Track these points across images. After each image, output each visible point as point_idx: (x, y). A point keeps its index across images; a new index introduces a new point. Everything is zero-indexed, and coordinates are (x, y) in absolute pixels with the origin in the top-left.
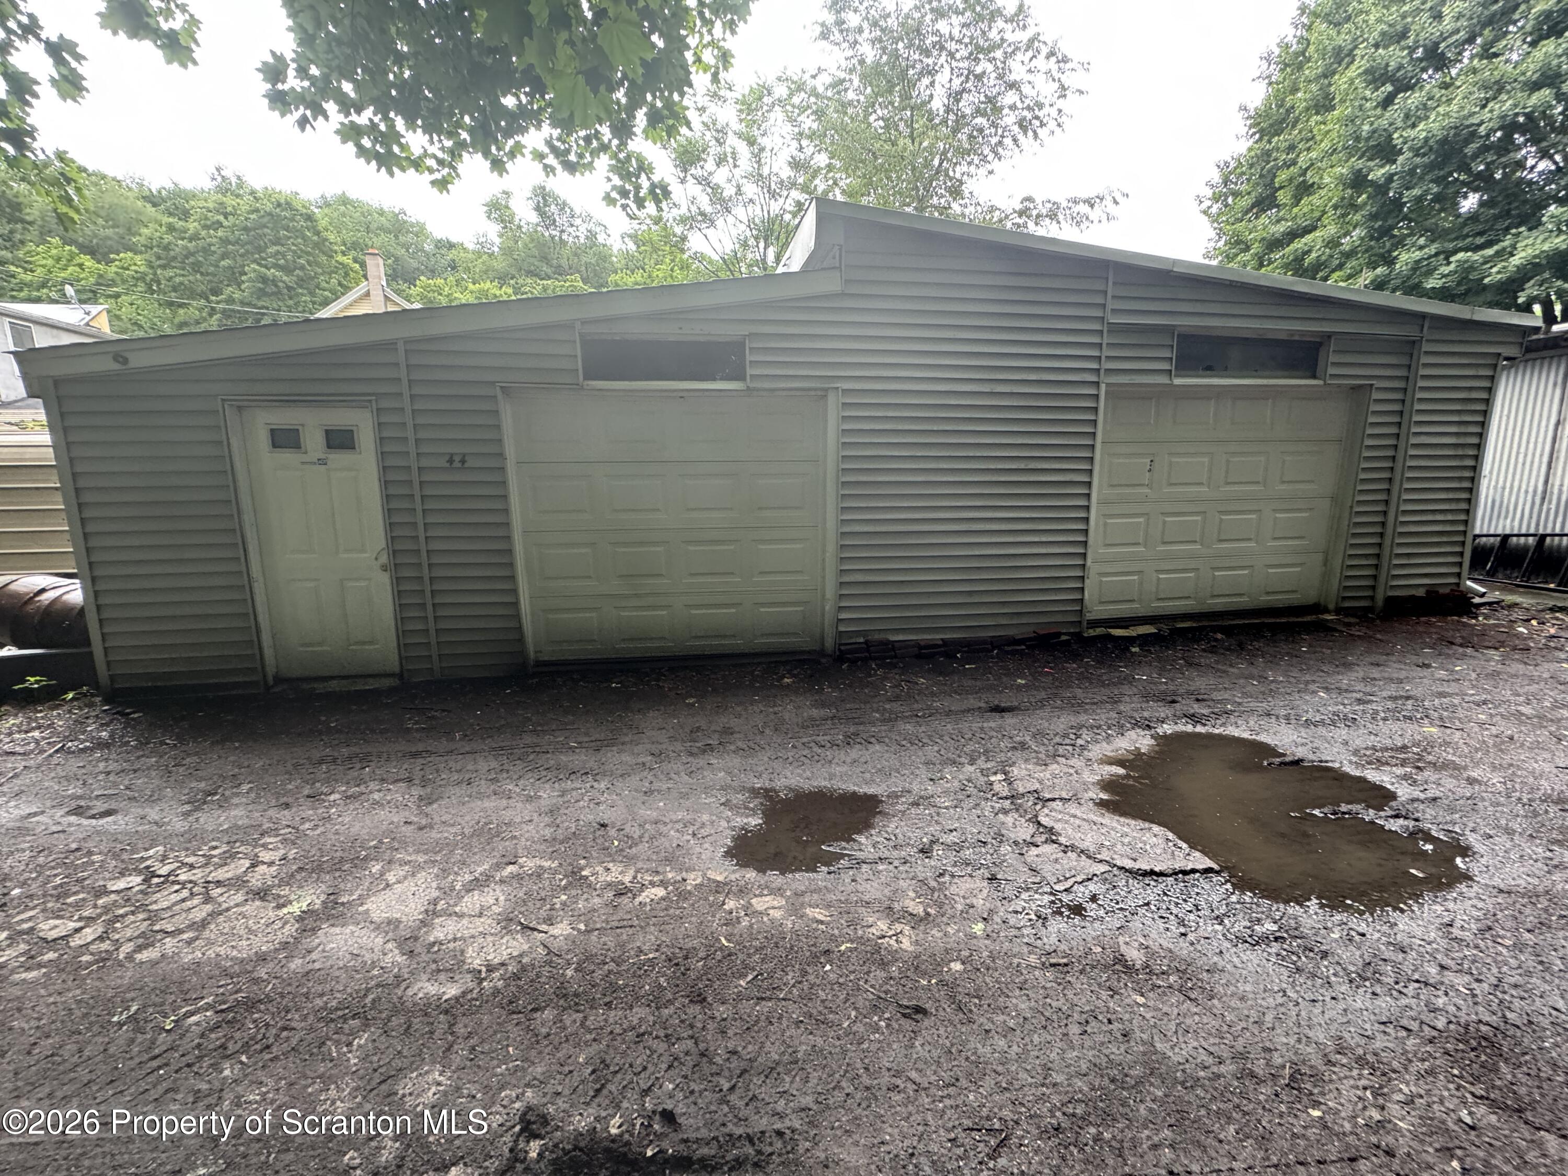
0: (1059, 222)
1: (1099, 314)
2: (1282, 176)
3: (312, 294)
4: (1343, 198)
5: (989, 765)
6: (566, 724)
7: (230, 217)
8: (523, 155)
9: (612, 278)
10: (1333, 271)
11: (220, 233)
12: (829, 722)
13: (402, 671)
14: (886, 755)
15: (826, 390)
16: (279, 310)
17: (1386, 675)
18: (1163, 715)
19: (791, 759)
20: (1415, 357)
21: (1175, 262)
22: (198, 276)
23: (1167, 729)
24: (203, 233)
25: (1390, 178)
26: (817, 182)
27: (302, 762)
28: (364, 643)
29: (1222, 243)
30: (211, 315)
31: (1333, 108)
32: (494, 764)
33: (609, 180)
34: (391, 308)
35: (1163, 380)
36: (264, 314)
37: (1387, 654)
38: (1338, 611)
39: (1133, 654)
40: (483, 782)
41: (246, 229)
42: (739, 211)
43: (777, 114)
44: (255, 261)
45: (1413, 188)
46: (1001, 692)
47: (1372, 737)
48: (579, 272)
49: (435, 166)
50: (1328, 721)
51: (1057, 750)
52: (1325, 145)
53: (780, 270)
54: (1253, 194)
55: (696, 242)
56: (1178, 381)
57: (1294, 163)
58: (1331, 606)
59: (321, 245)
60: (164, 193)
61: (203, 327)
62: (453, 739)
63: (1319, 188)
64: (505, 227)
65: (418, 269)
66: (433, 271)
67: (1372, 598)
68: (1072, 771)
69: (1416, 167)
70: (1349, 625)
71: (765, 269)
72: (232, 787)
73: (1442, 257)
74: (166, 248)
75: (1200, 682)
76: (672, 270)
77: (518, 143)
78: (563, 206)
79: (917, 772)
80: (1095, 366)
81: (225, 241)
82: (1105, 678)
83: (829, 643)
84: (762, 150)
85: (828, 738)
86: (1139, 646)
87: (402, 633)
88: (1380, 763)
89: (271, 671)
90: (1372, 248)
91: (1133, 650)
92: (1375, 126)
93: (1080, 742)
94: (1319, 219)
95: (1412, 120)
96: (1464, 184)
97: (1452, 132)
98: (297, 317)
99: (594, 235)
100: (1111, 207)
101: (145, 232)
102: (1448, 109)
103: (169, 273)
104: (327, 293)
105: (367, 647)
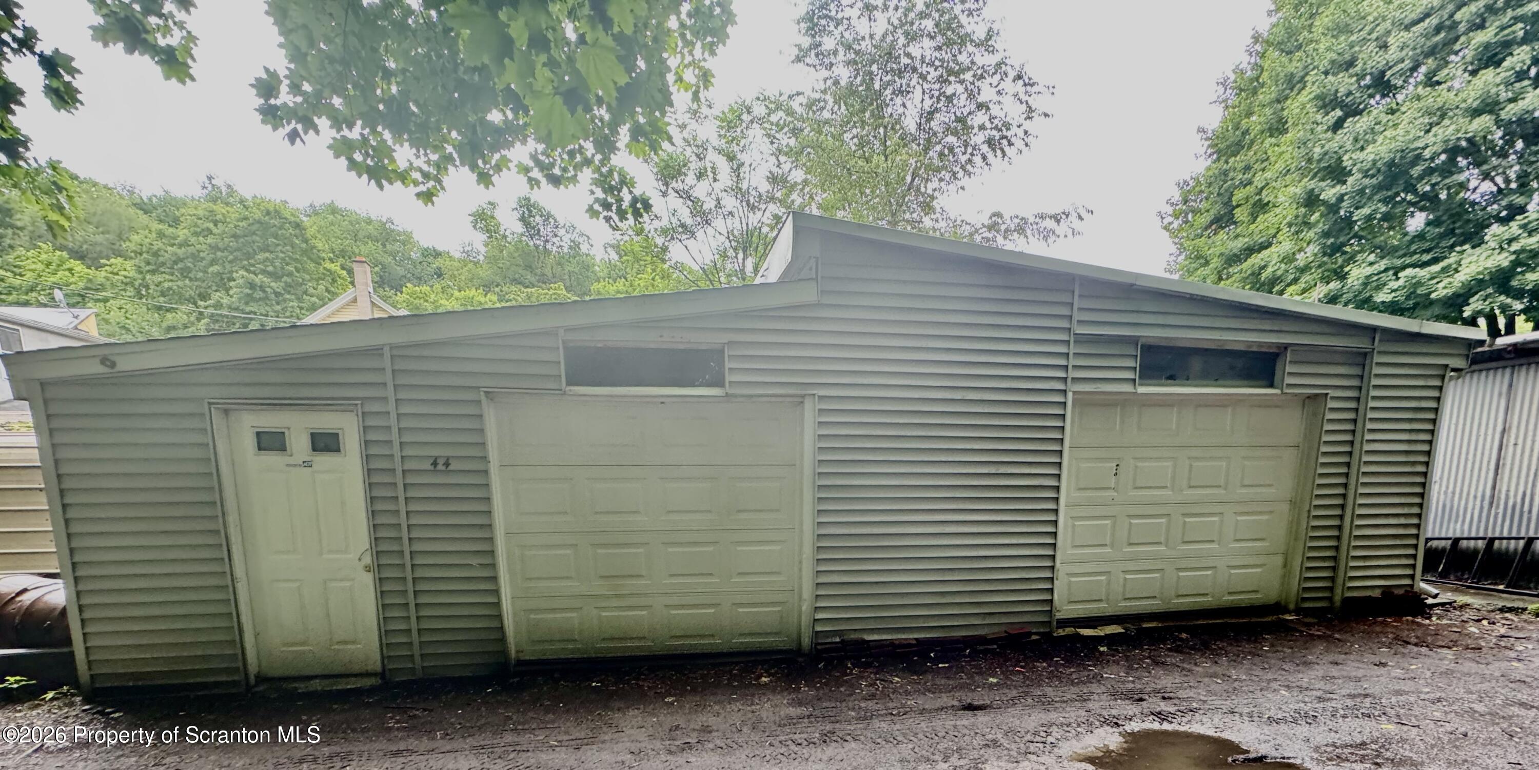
0: (1026, 237)
1: (1065, 324)
2: (1239, 195)
3: (299, 299)
4: (1297, 217)
5: (962, 762)
6: (548, 722)
7: (220, 225)
8: (509, 169)
9: (595, 286)
10: (1289, 285)
11: (210, 240)
12: (806, 720)
13: (383, 670)
14: (862, 753)
15: (803, 396)
16: (267, 315)
17: (1345, 673)
18: (1131, 713)
19: (768, 757)
20: (1367, 368)
21: (1138, 276)
22: (187, 281)
23: (1135, 726)
24: (193, 240)
25: (1341, 199)
26: (794, 196)
27: (282, 761)
28: (346, 643)
29: (1183, 257)
30: (199, 320)
31: (1286, 131)
32: (475, 763)
33: (592, 193)
34: (377, 315)
35: (1127, 388)
36: (251, 319)
37: (1346, 653)
38: (1298, 611)
39: (1101, 653)
41: (235, 236)
42: (719, 223)
43: (756, 132)
44: (243, 267)
45: (1362, 207)
46: (974, 690)
47: (1332, 734)
48: (562, 280)
49: (421, 179)
50: (1289, 719)
51: (1028, 747)
52: (1280, 166)
53: (758, 280)
54: (1212, 212)
55: (677, 252)
56: (1141, 390)
57: (1250, 183)
58: (1291, 607)
59: (309, 252)
60: (154, 200)
61: (191, 331)
62: (434, 738)
63: (1275, 206)
64: (491, 237)
65: (405, 276)
66: (420, 279)
67: (1331, 598)
68: (1042, 767)
69: (1366, 187)
70: (1309, 625)
71: (744, 279)
73: (1391, 272)
74: (156, 254)
75: (1167, 680)
76: (653, 279)
77: (503, 157)
78: (547, 217)
80: (1063, 375)
81: (215, 248)
82: (1074, 677)
83: (806, 641)
84: (741, 165)
85: (804, 736)
86: (1107, 645)
87: (384, 632)
88: (1340, 760)
89: (253, 669)
90: (1325, 263)
91: (1101, 649)
92: (1326, 148)
93: (1050, 739)
94: (1275, 236)
95: (1360, 143)
96: (1411, 204)
97: (1399, 155)
98: (285, 322)
99: (578, 245)
100: (1077, 224)
101: (135, 238)
102: (1394, 133)
103: (158, 278)
104: (314, 299)
105: (349, 647)
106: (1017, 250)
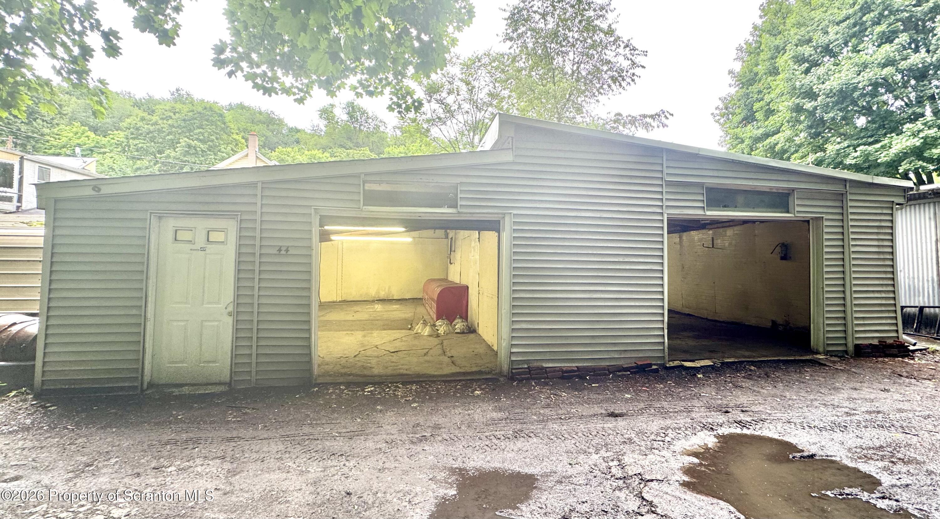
0: (636, 127)
1: (660, 176)
2: (757, 106)
3: (215, 154)
4: (792, 117)
5: (609, 454)
6: (333, 419)
7: (177, 114)
9: (387, 149)
10: (793, 154)
11: (170, 122)
12: (504, 422)
13: (231, 381)
14: (541, 446)
15: (505, 214)
16: (195, 163)
17: (862, 396)
18: (721, 421)
19: (478, 448)
20: (844, 202)
21: (699, 149)
22: (153, 144)
23: (725, 431)
24: (160, 122)
25: (815, 108)
26: (504, 104)
27: (154, 443)
28: (209, 362)
29: (728, 138)
30: (155, 164)
31: (779, 74)
32: (281, 447)
34: (259, 165)
35: (700, 212)
36: (186, 165)
37: (861, 382)
38: (826, 353)
39: (699, 379)
40: (272, 460)
41: (184, 120)
42: (460, 117)
43: (483, 71)
44: (185, 137)
45: (829, 113)
46: (615, 403)
47: (859, 440)
48: (368, 146)
50: (828, 428)
51: (652, 444)
52: (778, 91)
53: (479, 149)
54: (742, 115)
55: (435, 131)
56: (709, 213)
57: (762, 99)
58: (821, 350)
59: (226, 130)
60: (143, 101)
62: (257, 429)
63: (778, 111)
64: (330, 122)
65: (278, 143)
66: (286, 144)
67: (846, 345)
68: (663, 460)
69: (828, 103)
70: (834, 362)
71: (473, 147)
72: (104, 461)
73: (851, 148)
74: (138, 129)
75: (743, 399)
76: (420, 147)
78: (364, 113)
79: (561, 458)
80: (660, 204)
81: (172, 126)
82: (681, 395)
83: (505, 368)
84: (474, 87)
85: (503, 433)
86: (703, 373)
87: (234, 356)
88: (867, 458)
89: (147, 379)
90: (812, 143)
91: (699, 376)
92: (803, 82)
93: (667, 439)
94: (780, 127)
95: (821, 80)
96: (856, 111)
97: (844, 86)
99: (379, 127)
100: (663, 119)
101: (128, 121)
102: (840, 75)
103: (137, 142)
104: (224, 154)
105: (211, 365)
106: (631, 134)
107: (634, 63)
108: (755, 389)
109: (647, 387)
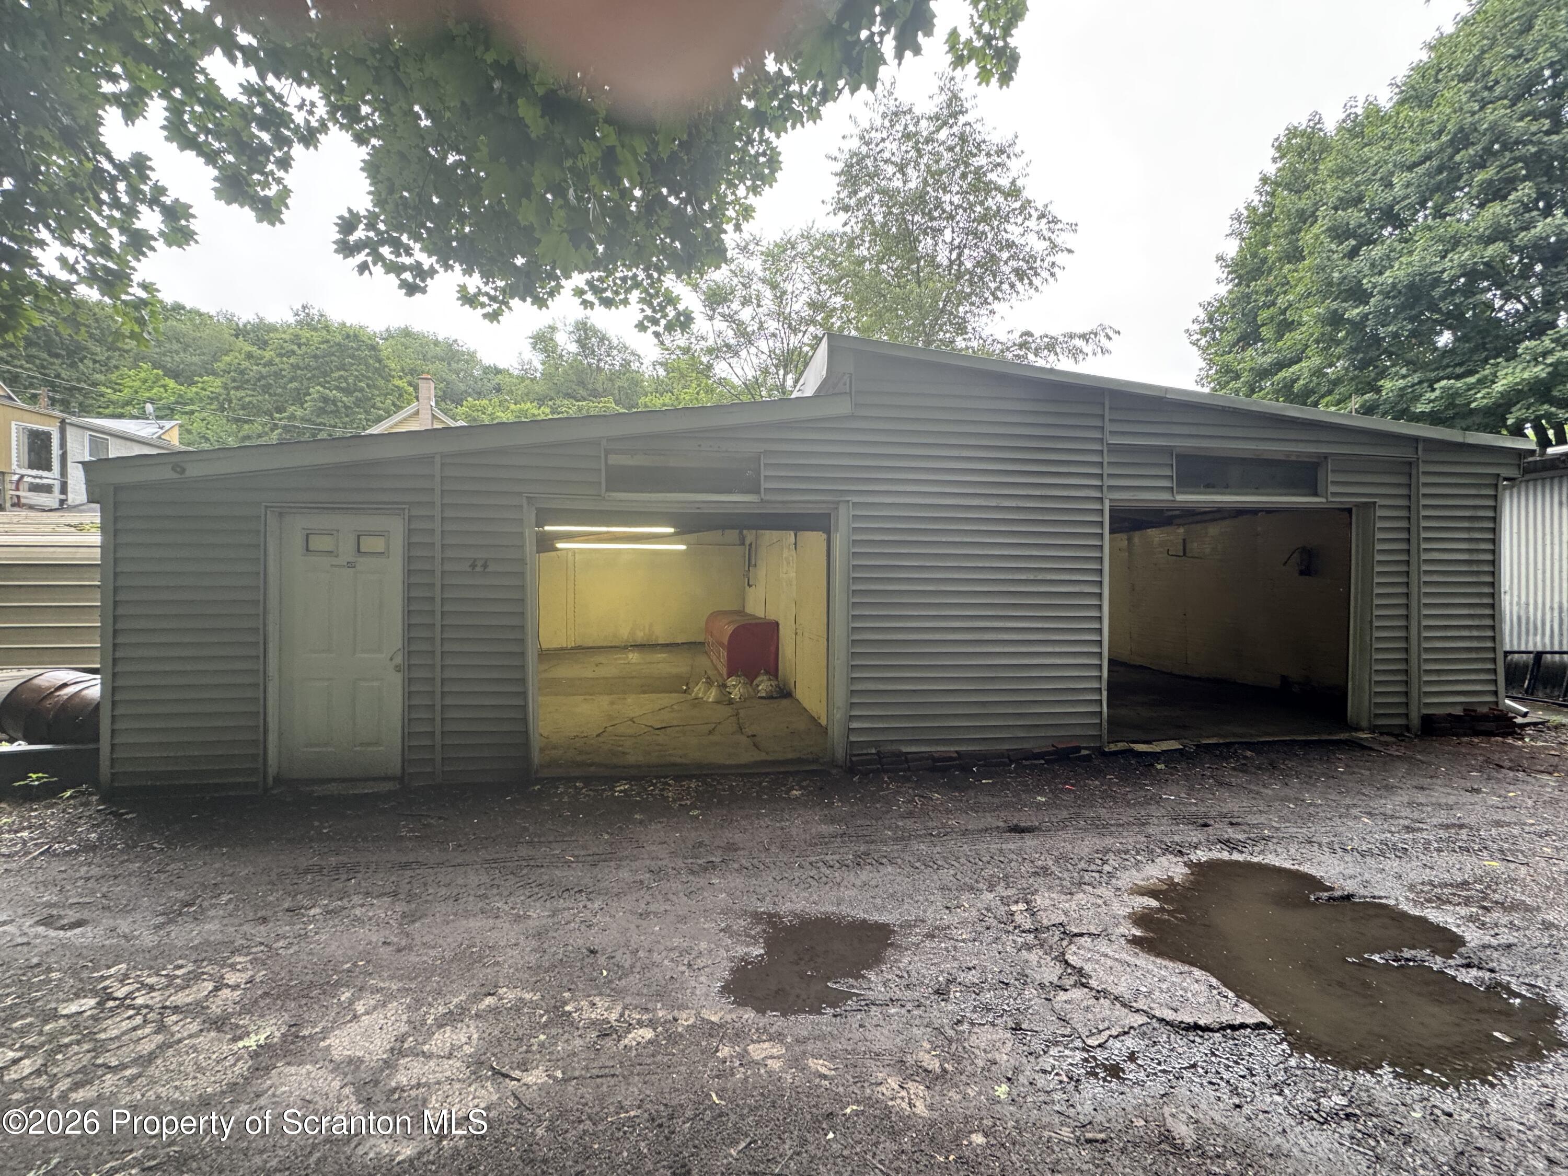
0: (1056, 354)
1: (1098, 435)
2: (1264, 315)
3: (367, 412)
4: (1324, 334)
5: (1010, 892)
6: (565, 835)
7: (303, 347)
9: (642, 400)
10: (1323, 397)
11: (292, 360)
12: (839, 840)
13: (403, 775)
14: (899, 879)
15: (838, 503)
16: (335, 427)
17: (1434, 800)
18: (1195, 840)
19: (797, 881)
20: (1413, 477)
21: (1167, 390)
22: (267, 397)
23: (1201, 855)
24: (277, 360)
25: (1365, 317)
26: (834, 320)
27: (287, 871)
28: (369, 744)
29: (1213, 371)
30: (272, 430)
31: (1304, 259)
32: (485, 878)
34: (438, 426)
35: (1166, 496)
36: (321, 430)
37: (1431, 777)
38: (1373, 729)
39: (1159, 771)
40: (471, 898)
41: (315, 357)
42: (763, 345)
43: (798, 267)
44: (319, 384)
45: (1389, 325)
46: (1020, 810)
47: (1428, 870)
48: (612, 394)
50: (1376, 851)
51: (1082, 877)
52: (1300, 289)
53: (797, 394)
54: (1238, 331)
55: (721, 370)
56: (1180, 498)
57: (1273, 304)
58: (1364, 724)
59: (382, 372)
60: (249, 327)
61: (263, 441)
62: (446, 849)
63: (1299, 324)
64: (549, 356)
65: (466, 391)
66: (479, 393)
67: (1407, 715)
68: (1100, 902)
69: (1389, 307)
70: (1386, 744)
71: (784, 393)
72: (212, 898)
73: (1425, 385)
74: (242, 373)
75: (1233, 804)
76: (698, 393)
78: (603, 339)
79: (932, 898)
80: (1098, 483)
81: (295, 367)
82: (1129, 797)
83: (840, 754)
84: (784, 293)
85: (837, 857)
86: (1164, 762)
87: (407, 735)
88: (1441, 901)
89: (272, 770)
90: (1357, 377)
91: (1159, 767)
92: (1345, 272)
93: (1107, 868)
94: (1303, 352)
95: (1378, 268)
96: (1436, 321)
97: (1417, 278)
98: (350, 432)
99: (629, 363)
100: (1104, 342)
101: (227, 359)
102: (1410, 259)
103: (241, 393)
104: (381, 412)
105: (370, 749)
106: (1048, 366)
107: (1054, 246)
108: (1252, 787)
109: (1072, 785)
